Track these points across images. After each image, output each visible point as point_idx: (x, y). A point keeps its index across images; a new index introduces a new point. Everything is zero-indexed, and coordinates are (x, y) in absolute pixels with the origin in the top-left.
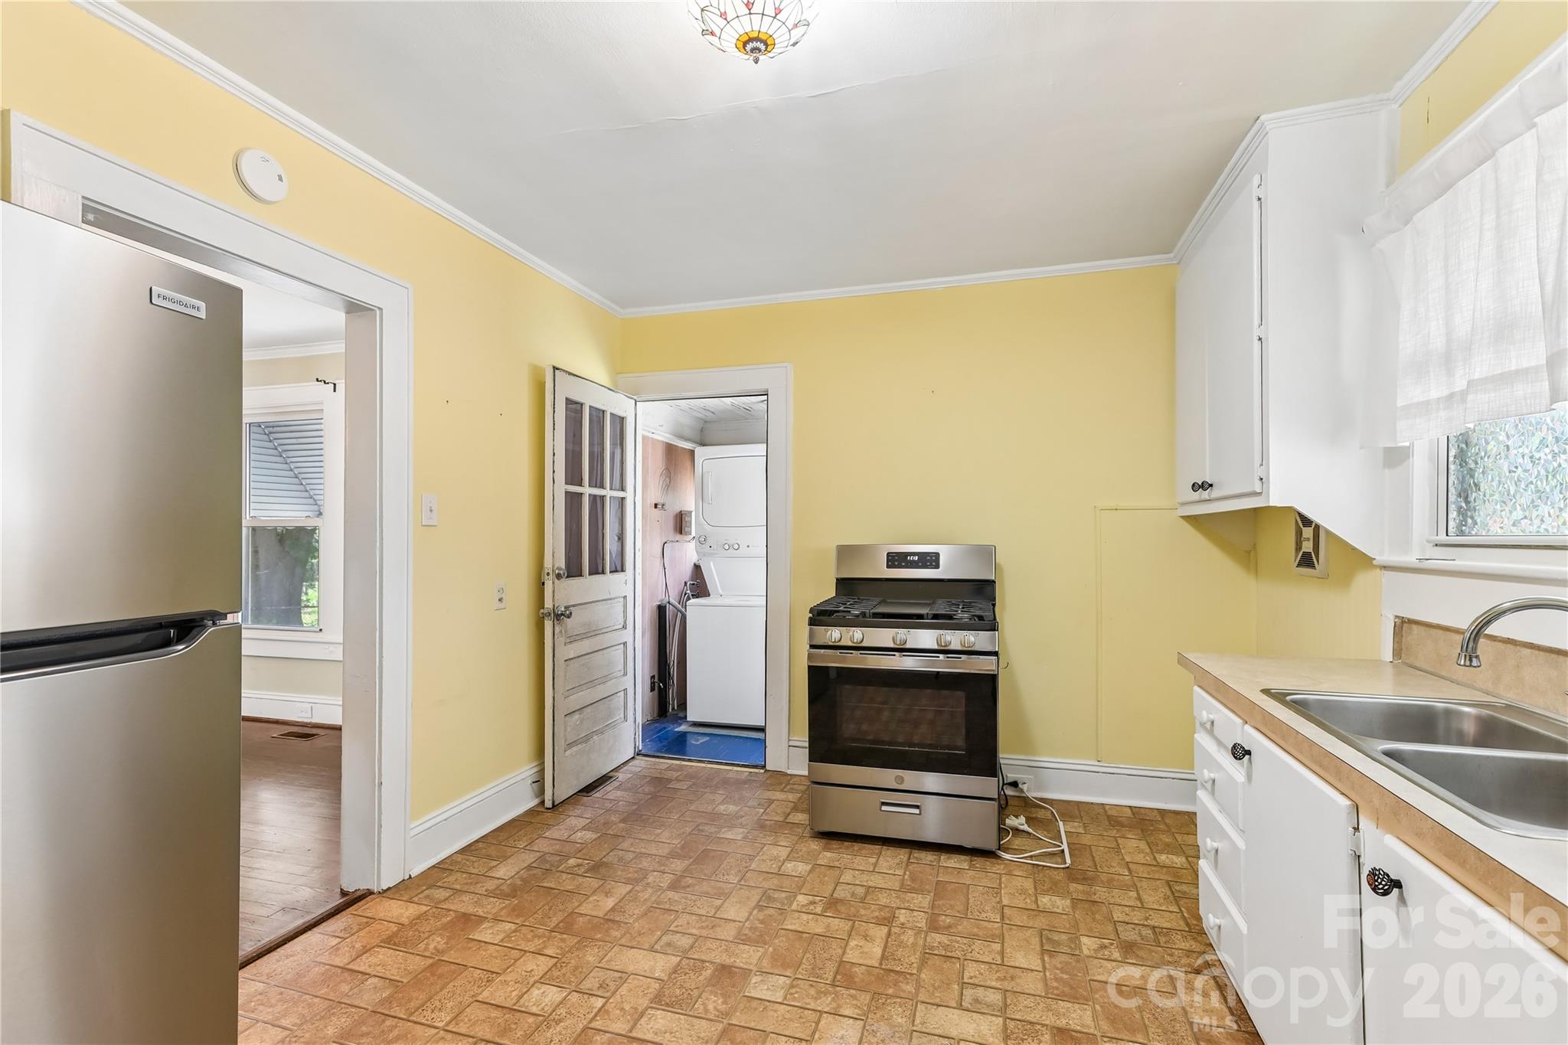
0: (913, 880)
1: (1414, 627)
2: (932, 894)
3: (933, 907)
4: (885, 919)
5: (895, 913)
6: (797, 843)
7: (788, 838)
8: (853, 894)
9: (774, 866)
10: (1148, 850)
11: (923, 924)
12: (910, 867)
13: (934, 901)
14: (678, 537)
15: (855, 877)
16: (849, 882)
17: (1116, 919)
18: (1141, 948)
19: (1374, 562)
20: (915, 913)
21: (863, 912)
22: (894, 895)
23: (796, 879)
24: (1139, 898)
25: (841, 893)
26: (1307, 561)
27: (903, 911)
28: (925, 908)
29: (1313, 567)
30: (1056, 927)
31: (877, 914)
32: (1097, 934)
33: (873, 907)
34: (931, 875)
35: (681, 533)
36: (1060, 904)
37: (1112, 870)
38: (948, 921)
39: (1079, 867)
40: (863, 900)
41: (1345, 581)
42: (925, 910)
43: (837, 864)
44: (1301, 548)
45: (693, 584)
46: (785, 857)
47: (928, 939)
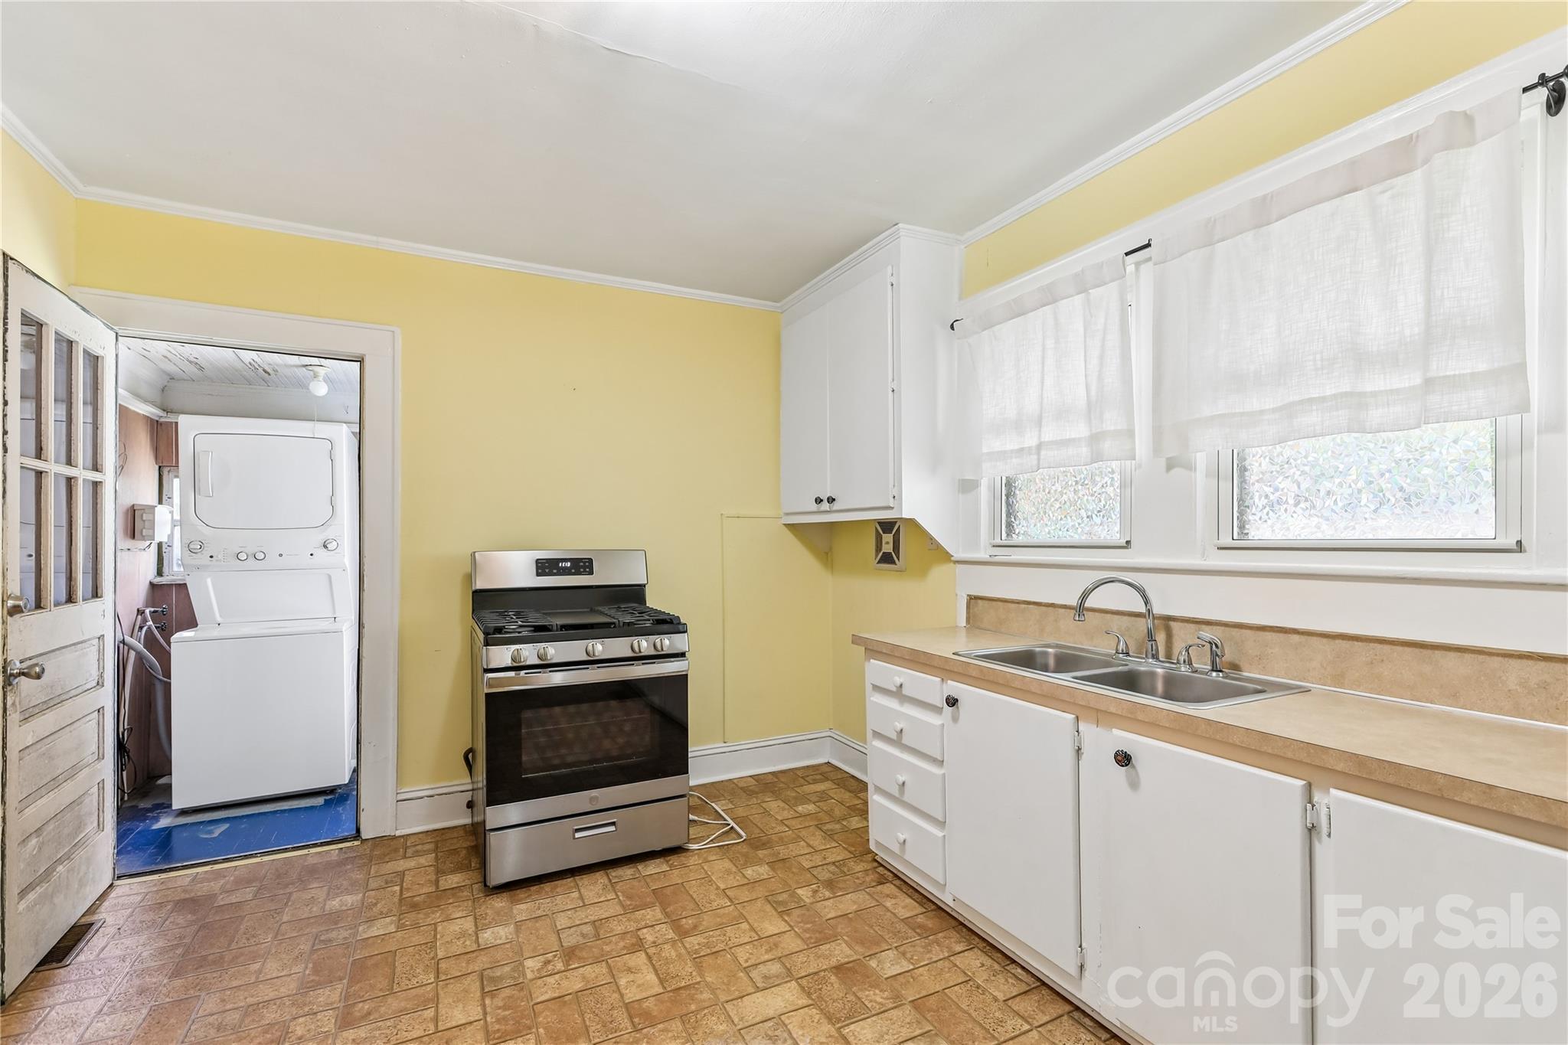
0: (630, 898)
1: (980, 601)
2: (657, 904)
3: (667, 915)
4: (633, 945)
5: (638, 936)
6: (475, 909)
7: (459, 906)
8: (583, 935)
9: (468, 943)
10: (787, 807)
11: (671, 935)
12: (618, 887)
13: (664, 910)
14: (130, 543)
15: (571, 918)
16: (570, 926)
17: (807, 867)
18: (837, 882)
19: (952, 559)
20: (657, 928)
21: (607, 948)
22: (624, 920)
23: (507, 946)
24: (809, 845)
25: (570, 939)
26: (887, 559)
27: (645, 931)
28: (660, 920)
29: (894, 562)
30: (773, 891)
31: (622, 944)
32: (804, 884)
33: (614, 939)
34: (642, 887)
35: (133, 537)
36: (762, 871)
37: (776, 830)
38: (690, 922)
39: (753, 836)
40: (597, 937)
41: (923, 572)
42: (663, 921)
43: (540, 913)
44: (881, 550)
45: (155, 612)
46: (474, 928)
47: (688, 946)
